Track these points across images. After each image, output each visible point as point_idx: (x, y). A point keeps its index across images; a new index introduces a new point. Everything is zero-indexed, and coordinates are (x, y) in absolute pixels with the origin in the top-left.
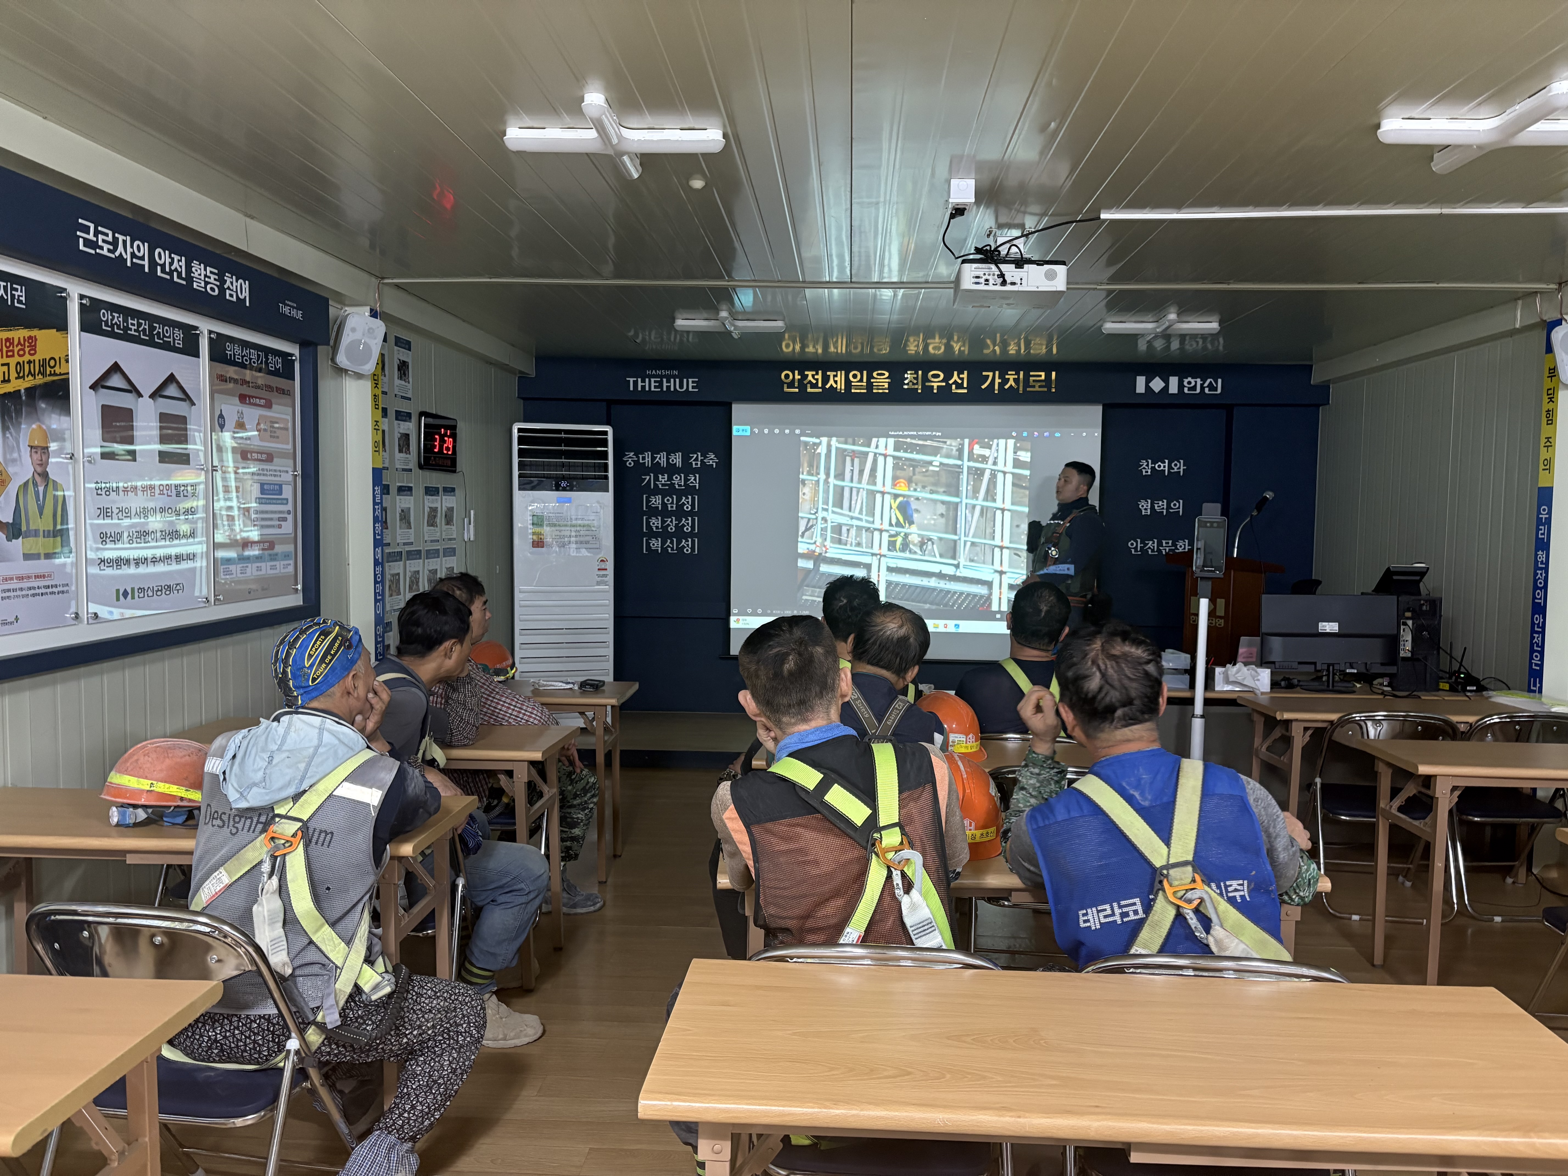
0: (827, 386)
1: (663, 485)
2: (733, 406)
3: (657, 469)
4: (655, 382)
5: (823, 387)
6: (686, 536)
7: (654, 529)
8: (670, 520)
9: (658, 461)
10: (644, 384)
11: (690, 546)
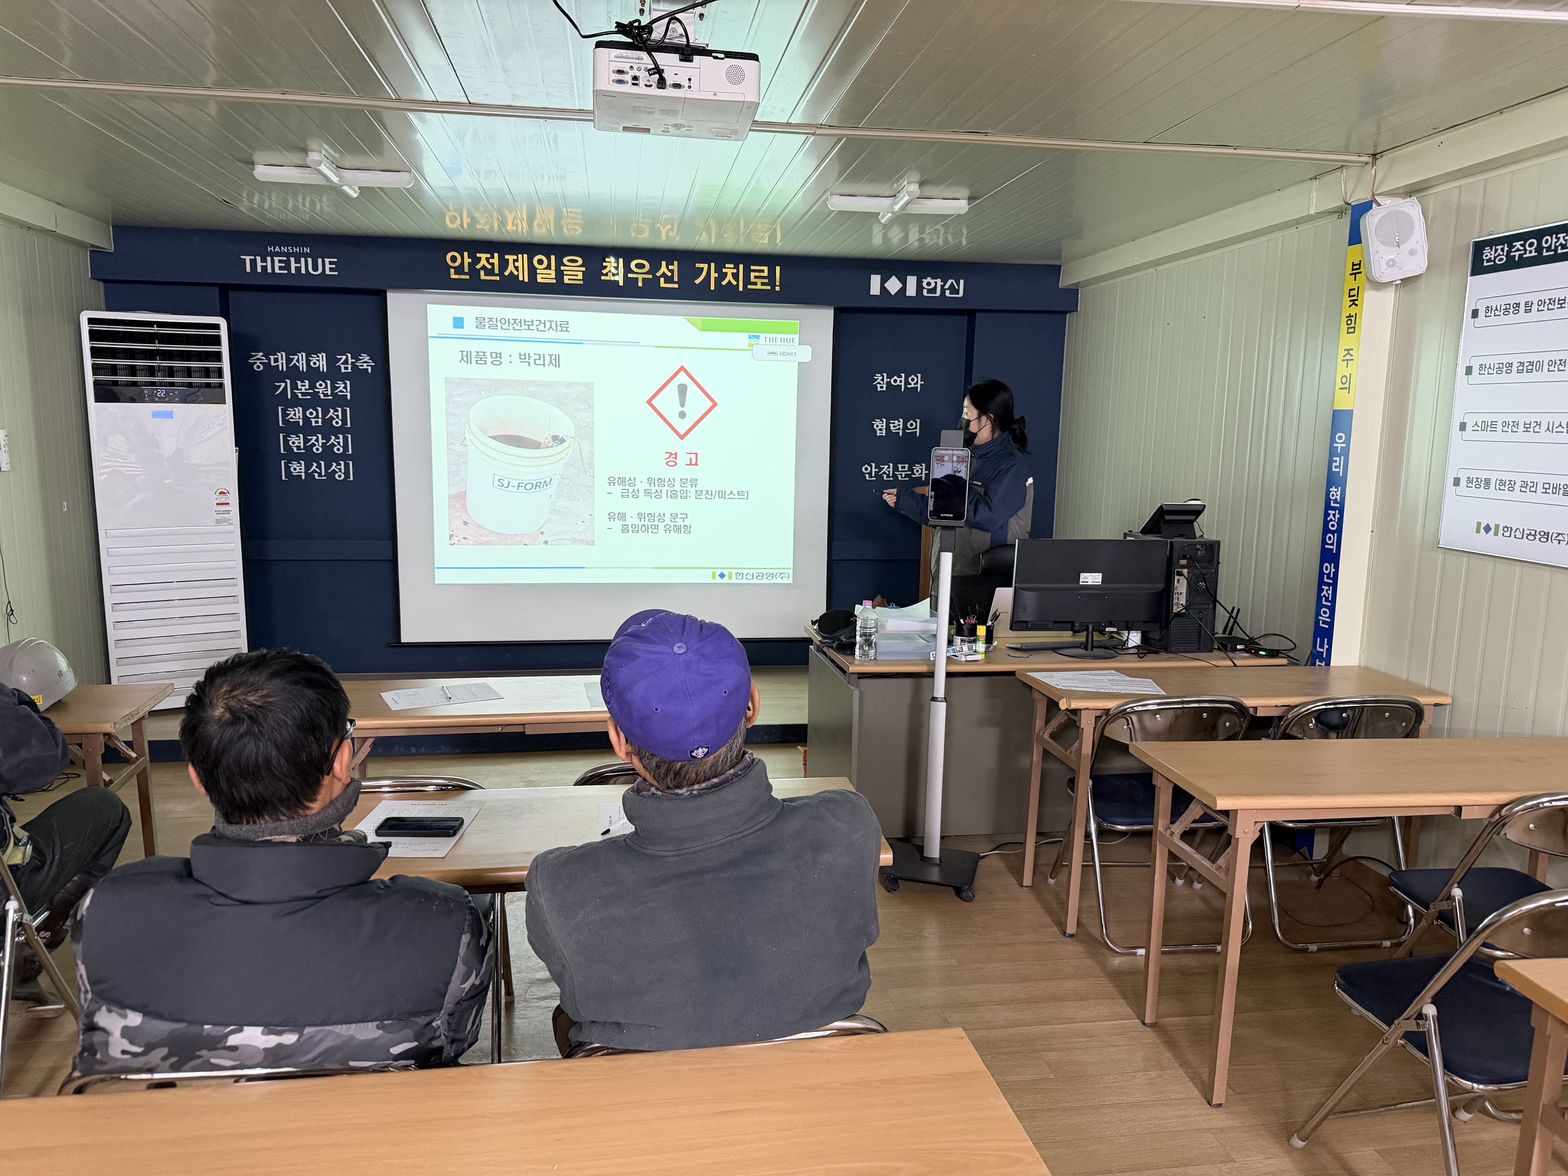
0: (506, 273)
1: (303, 394)
2: (389, 294)
3: (294, 374)
4: (280, 261)
5: (501, 274)
6: (337, 458)
7: (295, 450)
8: (315, 438)
9: (295, 364)
10: (265, 264)
11: (343, 471)
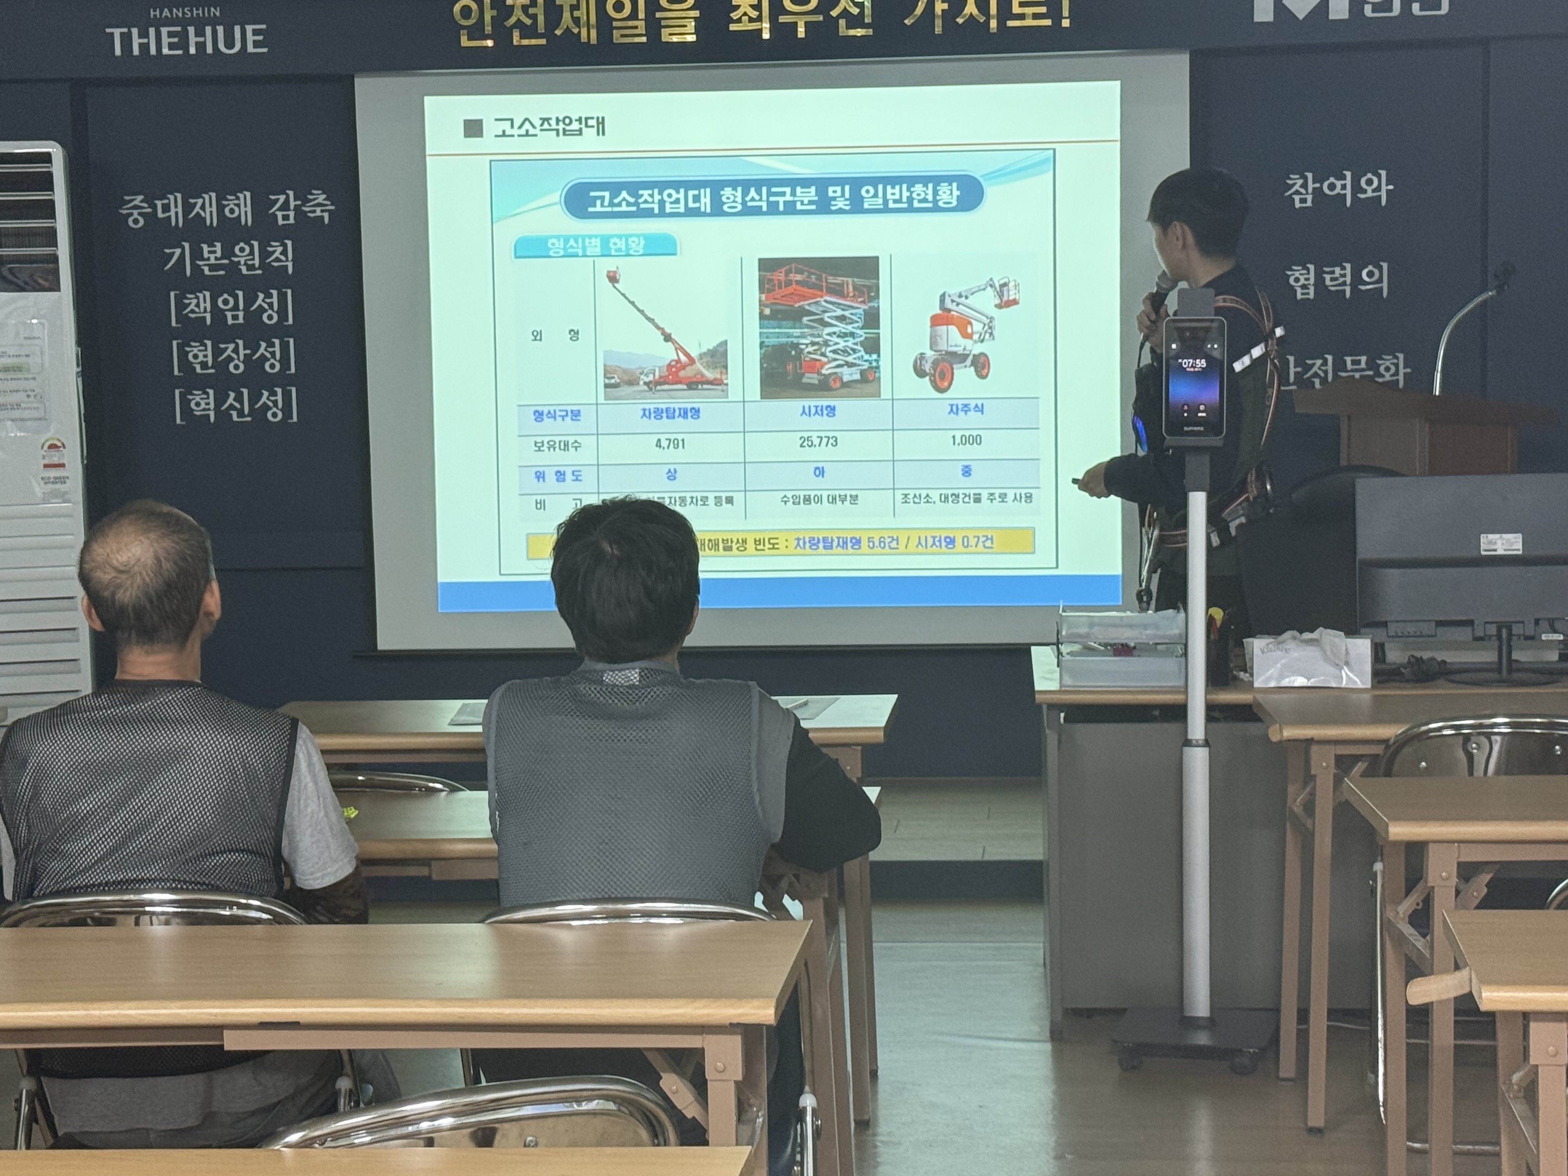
0: (558, 32)
1: (212, 267)
2: (357, 81)
3: (196, 231)
4: (171, 35)
5: (549, 34)
6: (270, 383)
7: (198, 370)
8: (232, 346)
9: (198, 212)
10: (145, 41)
11: (280, 405)
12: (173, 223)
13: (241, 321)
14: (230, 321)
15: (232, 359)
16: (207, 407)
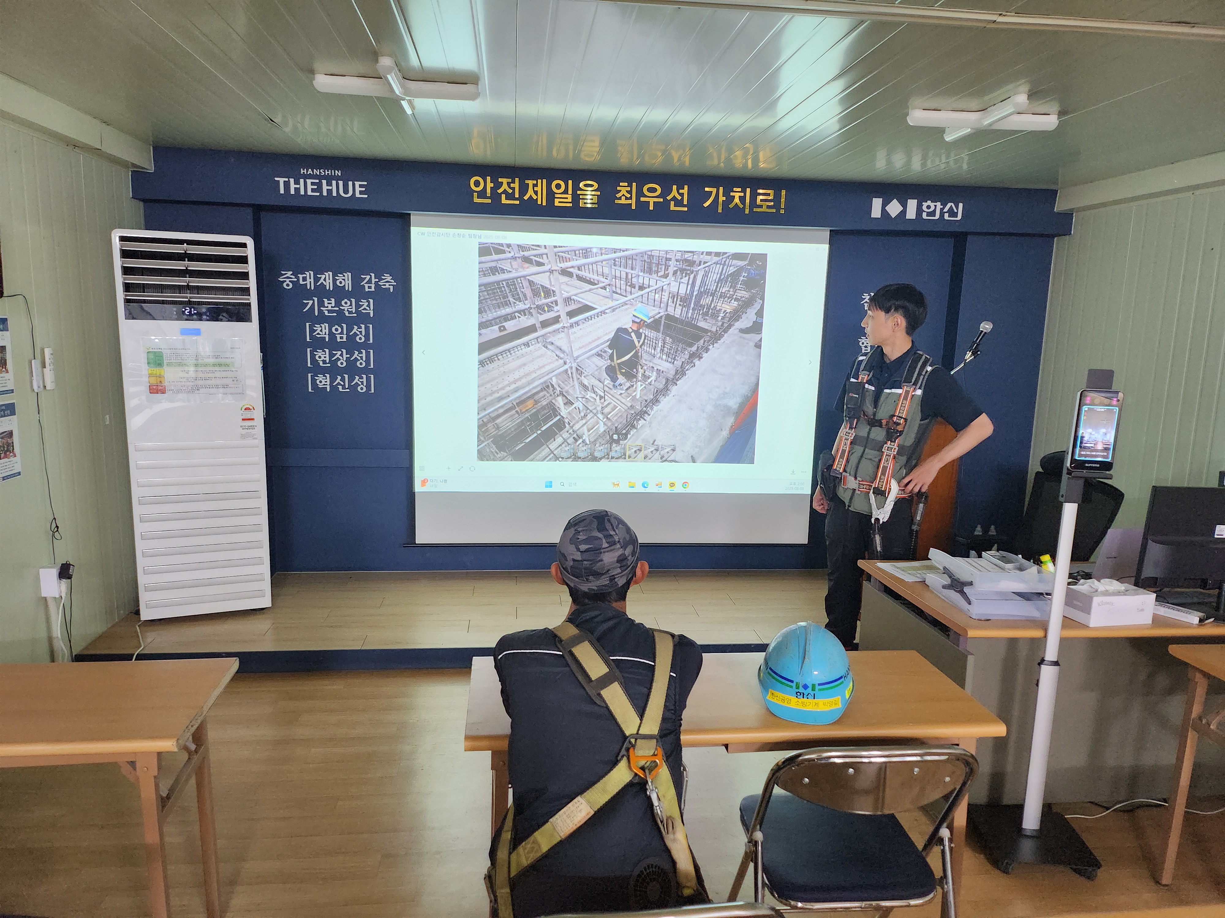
0: (526, 198)
1: (329, 311)
2: (412, 217)
3: (321, 292)
4: (312, 184)
5: (521, 198)
6: (360, 372)
7: (321, 364)
8: (339, 353)
9: (322, 282)
10: (298, 186)
11: (365, 384)
12: (308, 288)
13: (345, 340)
14: (339, 340)
15: (340, 359)
16: (326, 383)
